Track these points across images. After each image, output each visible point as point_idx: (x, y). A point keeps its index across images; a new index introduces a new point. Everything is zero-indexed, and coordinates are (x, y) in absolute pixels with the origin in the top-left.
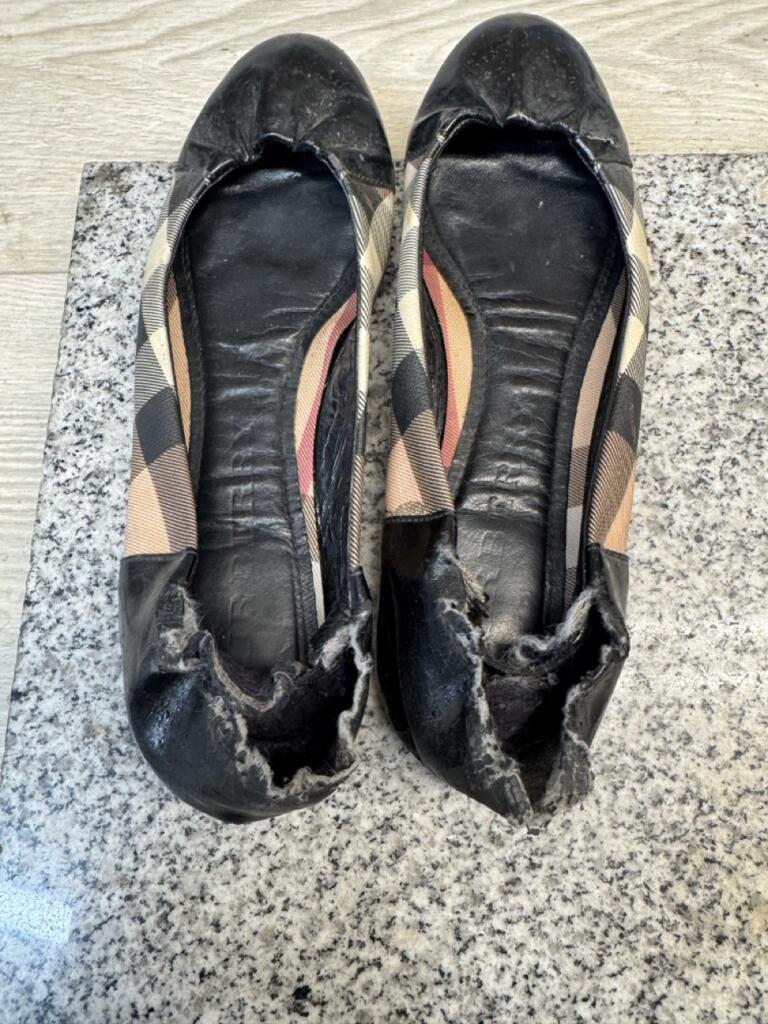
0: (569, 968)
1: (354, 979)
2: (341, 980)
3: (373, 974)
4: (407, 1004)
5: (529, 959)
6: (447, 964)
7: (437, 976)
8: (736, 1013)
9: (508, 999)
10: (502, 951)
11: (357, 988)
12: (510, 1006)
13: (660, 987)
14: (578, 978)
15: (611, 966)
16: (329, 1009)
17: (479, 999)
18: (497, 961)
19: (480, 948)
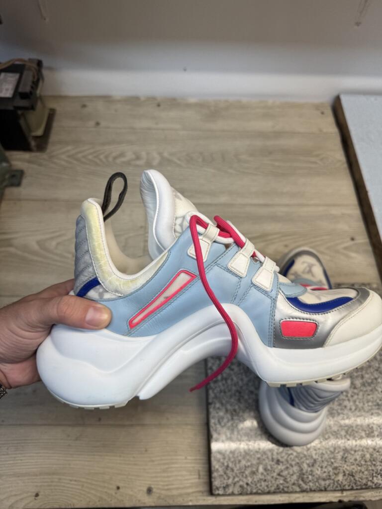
1: (288, 457)
11: (289, 459)
12: (319, 461)
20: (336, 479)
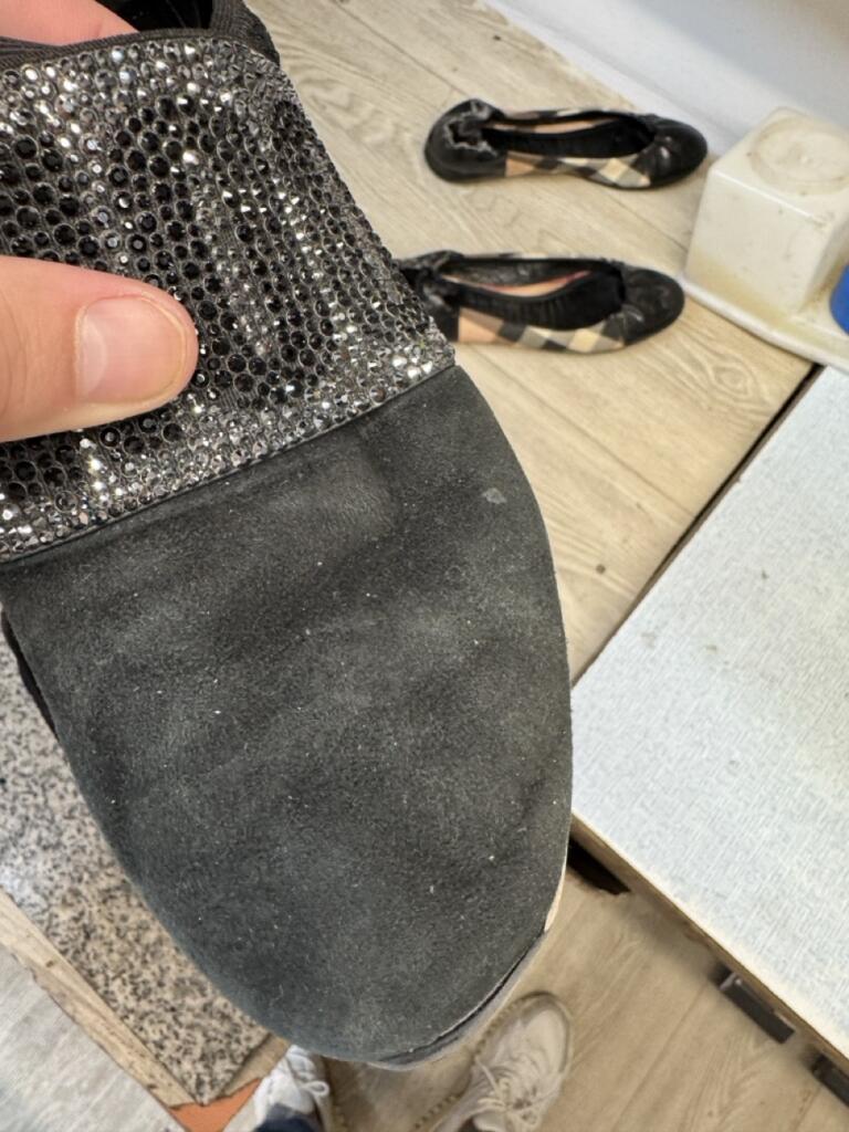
0: (95, 858)
1: (24, 793)
2: (19, 789)
3: (31, 798)
4: (32, 817)
5: (85, 842)
6: (58, 817)
7: (49, 818)
8: (135, 926)
9: (65, 847)
10: (79, 831)
11: (21, 797)
12: (64, 851)
13: (118, 893)
14: (95, 864)
15: (110, 871)
16: (6, 795)
17: (56, 839)
18: (74, 832)
19: (73, 823)
20: (55, 910)
